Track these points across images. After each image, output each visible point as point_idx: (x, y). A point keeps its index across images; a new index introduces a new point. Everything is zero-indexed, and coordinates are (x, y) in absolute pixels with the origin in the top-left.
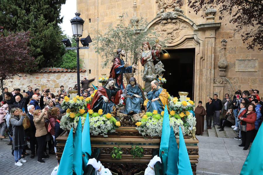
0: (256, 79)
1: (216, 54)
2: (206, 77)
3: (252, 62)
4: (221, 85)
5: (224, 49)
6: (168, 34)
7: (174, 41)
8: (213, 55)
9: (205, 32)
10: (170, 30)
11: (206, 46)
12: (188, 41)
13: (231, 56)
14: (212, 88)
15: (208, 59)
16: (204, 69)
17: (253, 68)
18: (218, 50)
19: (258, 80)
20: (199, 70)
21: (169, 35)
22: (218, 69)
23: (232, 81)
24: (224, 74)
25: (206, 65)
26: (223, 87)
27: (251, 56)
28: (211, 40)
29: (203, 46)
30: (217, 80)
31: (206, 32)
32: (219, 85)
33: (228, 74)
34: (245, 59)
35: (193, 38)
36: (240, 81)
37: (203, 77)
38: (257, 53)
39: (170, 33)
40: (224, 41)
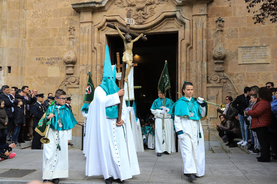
0: (268, 74)
1: (209, 40)
2: (195, 74)
3: (261, 50)
4: (218, 85)
5: (220, 32)
6: (138, 10)
7: (147, 21)
8: (205, 40)
9: (192, 7)
10: (141, 4)
11: (194, 27)
12: (168, 21)
13: (231, 41)
14: (205, 89)
15: (198, 47)
16: (192, 63)
17: (264, 58)
18: (212, 34)
19: (272, 75)
20: (185, 64)
21: (140, 11)
22: (212, 61)
23: (235, 79)
24: (222, 68)
25: (194, 55)
26: (221, 88)
27: (259, 42)
28: (201, 18)
29: (190, 27)
30: (212, 78)
31: (194, 8)
32: (215, 85)
33: (228, 69)
34: (250, 46)
35: (175, 16)
36: (246, 78)
37: (191, 75)
38: (268, 37)
39: (142, 9)
40: (219, 20)
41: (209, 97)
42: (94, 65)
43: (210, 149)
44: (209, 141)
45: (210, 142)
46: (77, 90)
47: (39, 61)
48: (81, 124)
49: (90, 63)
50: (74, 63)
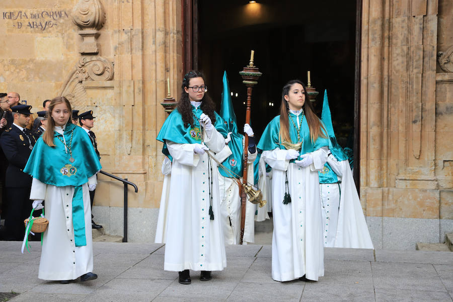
14: (431, 88)
20: (379, 23)
37: (396, 51)
41: (442, 108)
42: (149, 30)
43: (443, 239)
44: (440, 217)
45: (443, 221)
46: (110, 93)
47: (11, 21)
48: (120, 176)
49: (138, 26)
50: (99, 25)
